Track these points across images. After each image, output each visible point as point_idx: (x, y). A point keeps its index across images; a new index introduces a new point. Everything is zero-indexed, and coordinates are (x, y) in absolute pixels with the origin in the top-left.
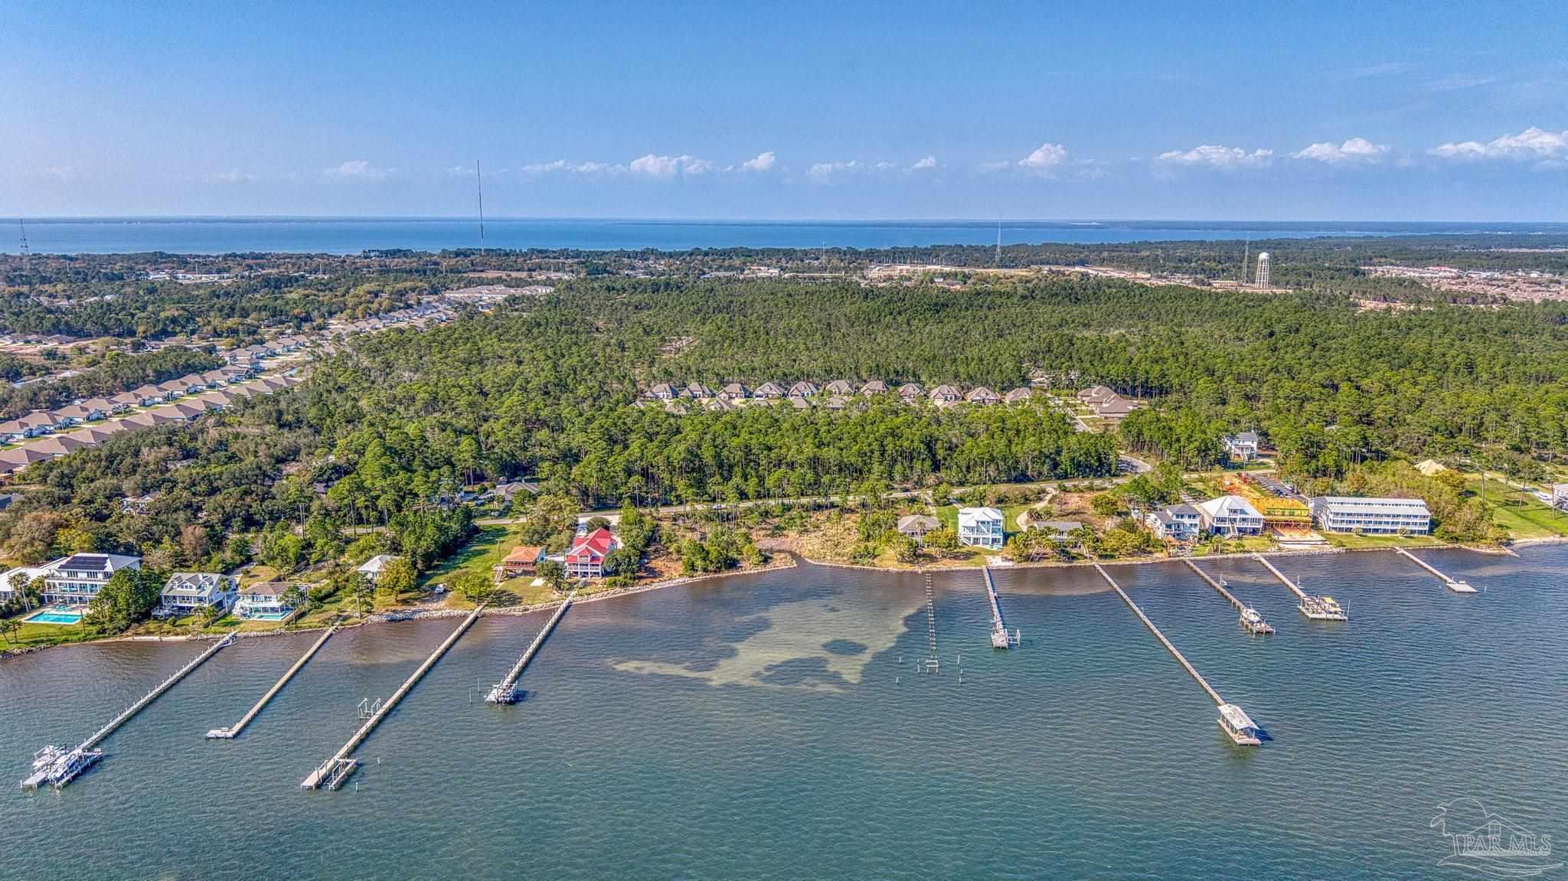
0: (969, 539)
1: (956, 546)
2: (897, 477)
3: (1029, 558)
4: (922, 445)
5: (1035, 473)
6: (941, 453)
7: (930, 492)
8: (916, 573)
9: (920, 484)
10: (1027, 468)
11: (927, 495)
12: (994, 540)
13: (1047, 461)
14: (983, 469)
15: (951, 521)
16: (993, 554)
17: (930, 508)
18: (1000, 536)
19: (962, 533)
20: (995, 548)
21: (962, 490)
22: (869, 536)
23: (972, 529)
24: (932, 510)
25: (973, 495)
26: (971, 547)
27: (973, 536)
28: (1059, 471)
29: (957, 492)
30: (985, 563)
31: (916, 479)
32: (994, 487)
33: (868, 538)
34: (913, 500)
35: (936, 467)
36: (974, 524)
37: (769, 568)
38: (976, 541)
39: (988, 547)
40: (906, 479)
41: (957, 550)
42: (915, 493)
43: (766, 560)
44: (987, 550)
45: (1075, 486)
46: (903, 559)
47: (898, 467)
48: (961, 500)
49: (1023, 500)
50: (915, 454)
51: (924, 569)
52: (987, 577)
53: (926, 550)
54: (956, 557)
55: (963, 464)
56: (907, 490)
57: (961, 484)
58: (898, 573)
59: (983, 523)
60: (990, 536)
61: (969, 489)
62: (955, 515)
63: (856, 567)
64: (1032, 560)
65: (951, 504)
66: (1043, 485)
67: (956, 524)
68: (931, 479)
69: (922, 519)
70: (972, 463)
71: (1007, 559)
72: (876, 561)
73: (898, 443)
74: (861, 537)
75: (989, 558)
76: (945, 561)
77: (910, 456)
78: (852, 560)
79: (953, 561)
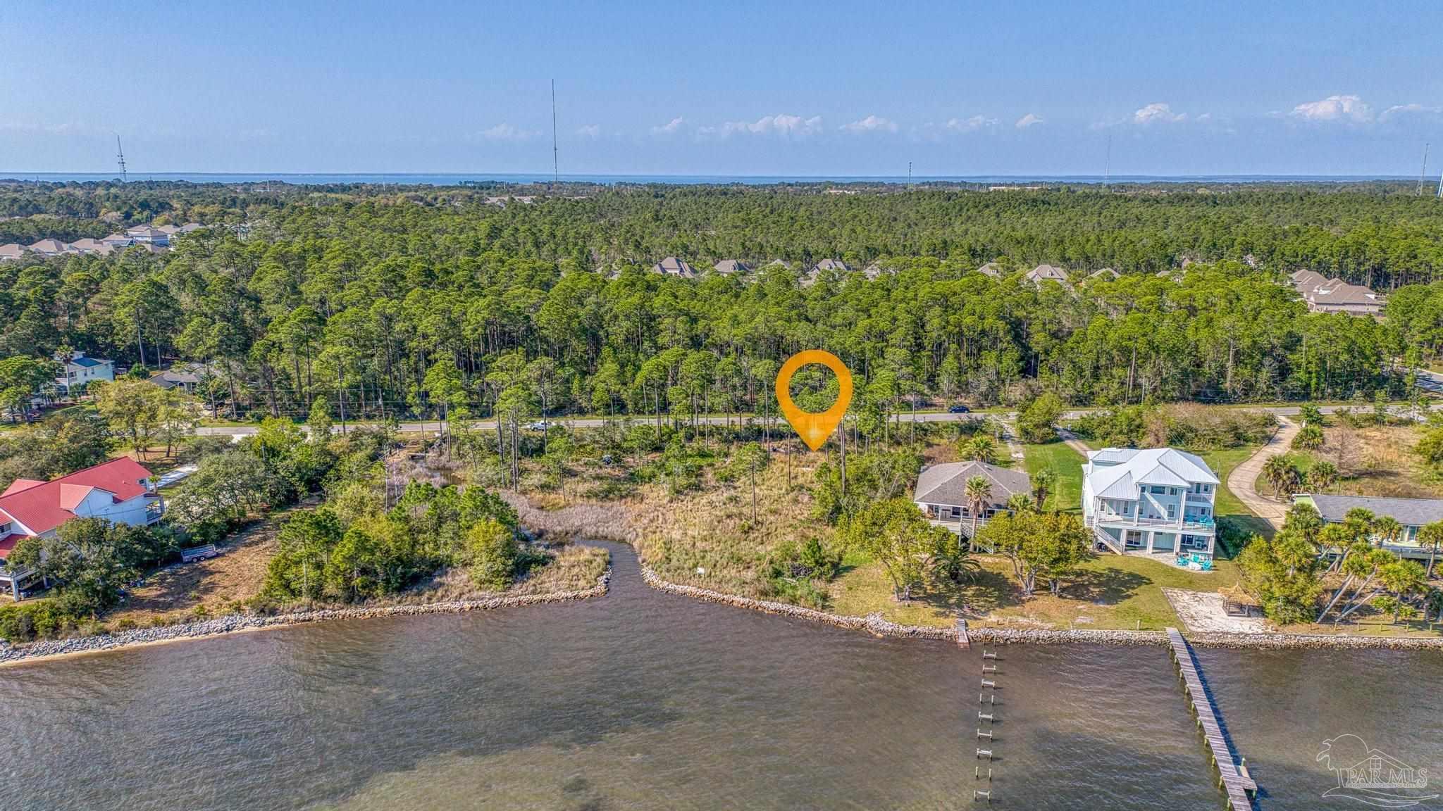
0: (1116, 533)
1: (1083, 554)
2: (944, 381)
3: (1316, 613)
4: (1001, 324)
5: (1239, 387)
6: (1039, 340)
7: (1013, 414)
8: (951, 642)
9: (991, 398)
10: (1222, 373)
11: (1006, 420)
12: (1187, 542)
13: (1267, 361)
14: (1130, 372)
15: (1061, 479)
16: (1191, 583)
17: (1011, 447)
18: (1206, 531)
19: (1093, 515)
20: (1194, 567)
21: (1085, 412)
22: (838, 509)
23: (1124, 507)
24: (1016, 452)
25: (1112, 422)
26: (1118, 559)
27: (1125, 526)
28: (1292, 383)
29: (1073, 416)
30: (1172, 617)
31: (983, 388)
32: (1161, 409)
33: (835, 514)
34: (970, 429)
35: (1028, 368)
36: (1134, 495)
37: (520, 593)
38: (1135, 541)
39: (1169, 560)
40: (963, 387)
41: (1081, 565)
42: (978, 415)
43: (520, 568)
44: (1169, 571)
45: (1341, 414)
46: (913, 591)
47: (949, 363)
48: (1084, 433)
49: (1230, 438)
50: (985, 342)
51: (978, 629)
52: (1188, 669)
53: (988, 561)
54: (1077, 591)
55: (1086, 362)
56: (962, 409)
57: (1080, 401)
58: (891, 639)
59: (1157, 490)
60: (1178, 528)
61: (1100, 412)
62: (1074, 468)
63: (770, 605)
64: (1329, 620)
65: (1059, 440)
66: (1270, 409)
67: (1075, 488)
68: (1016, 391)
69: (982, 472)
70: (1103, 362)
71: (1240, 609)
72: (836, 590)
73: (952, 319)
74: (817, 510)
75: (1184, 600)
76: (1047, 602)
77: (977, 344)
78: (765, 584)
79: (1070, 603)
